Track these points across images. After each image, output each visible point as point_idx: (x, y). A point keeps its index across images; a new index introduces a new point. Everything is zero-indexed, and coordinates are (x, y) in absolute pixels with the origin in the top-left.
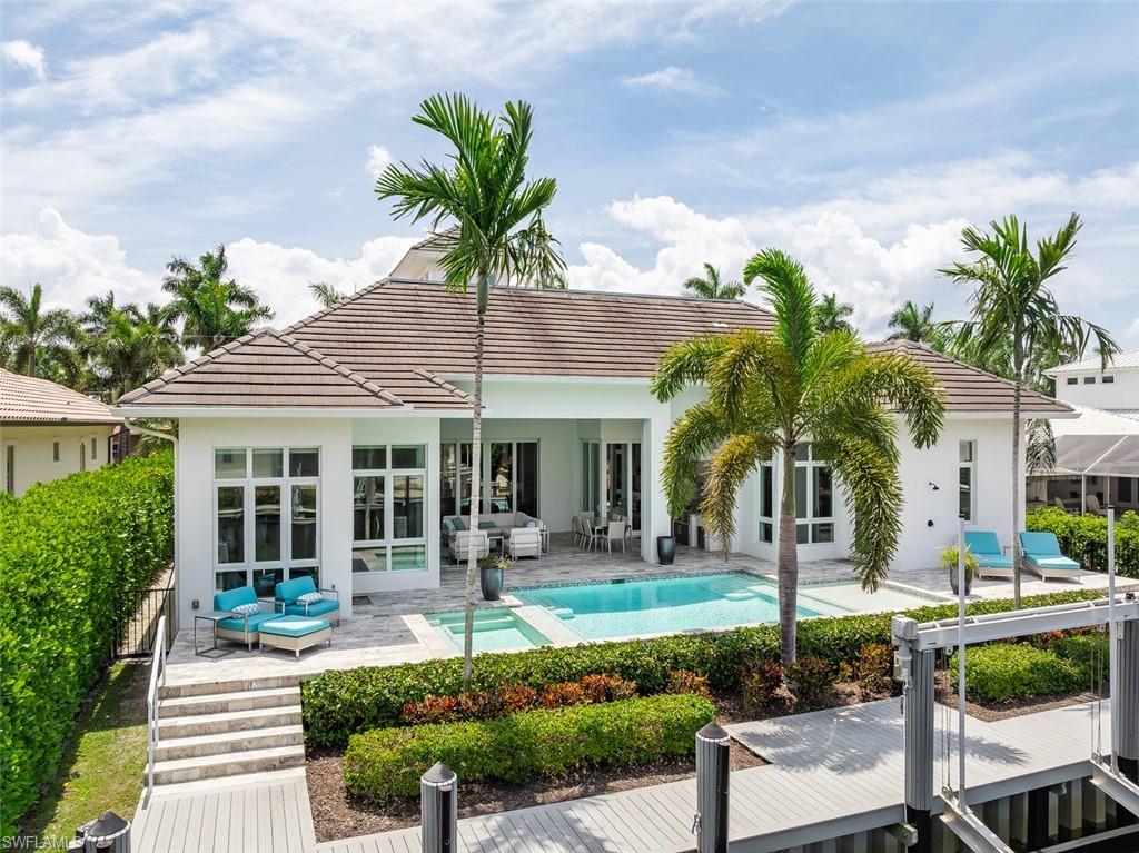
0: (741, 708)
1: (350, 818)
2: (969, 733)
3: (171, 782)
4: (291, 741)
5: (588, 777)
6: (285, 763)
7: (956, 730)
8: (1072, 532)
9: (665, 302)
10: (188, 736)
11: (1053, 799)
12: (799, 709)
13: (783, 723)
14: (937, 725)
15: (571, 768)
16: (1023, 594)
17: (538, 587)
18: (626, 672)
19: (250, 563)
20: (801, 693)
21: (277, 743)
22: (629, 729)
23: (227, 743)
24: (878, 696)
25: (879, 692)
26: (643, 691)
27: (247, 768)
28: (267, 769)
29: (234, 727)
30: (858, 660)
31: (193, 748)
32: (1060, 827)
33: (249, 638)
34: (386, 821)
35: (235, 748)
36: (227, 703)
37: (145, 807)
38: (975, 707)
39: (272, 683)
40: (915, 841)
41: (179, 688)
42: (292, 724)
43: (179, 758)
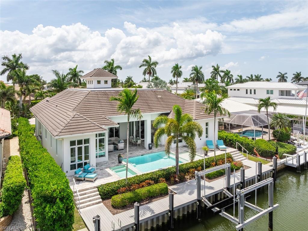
0: (170, 183)
1: (115, 211)
2: (206, 185)
3: (82, 208)
4: (99, 199)
5: (149, 199)
6: (99, 203)
7: (204, 184)
8: (227, 137)
11: (219, 195)
12: (180, 182)
13: (177, 185)
14: (201, 184)
15: (146, 198)
16: (216, 155)
18: (151, 179)
19: (77, 162)
20: (180, 180)
21: (97, 199)
22: (155, 190)
24: (192, 178)
25: (192, 177)
26: (155, 183)
27: (93, 204)
28: (96, 204)
29: (88, 197)
30: (189, 172)
31: (83, 202)
32: (220, 198)
33: (83, 179)
34: (121, 211)
35: (90, 201)
37: (81, 213)
38: (207, 179)
39: (92, 188)
40: (198, 204)
42: (98, 195)
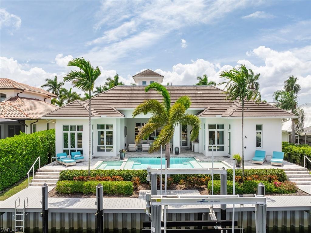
3: (33, 186)
6: (52, 185)
9: (187, 87)
10: (40, 179)
17: (139, 158)
19: (70, 148)
21: (53, 182)
23: (44, 180)
26: (124, 180)
31: (39, 181)
35: (46, 181)
36: (48, 173)
39: (58, 171)
41: (42, 170)
43: (36, 182)
